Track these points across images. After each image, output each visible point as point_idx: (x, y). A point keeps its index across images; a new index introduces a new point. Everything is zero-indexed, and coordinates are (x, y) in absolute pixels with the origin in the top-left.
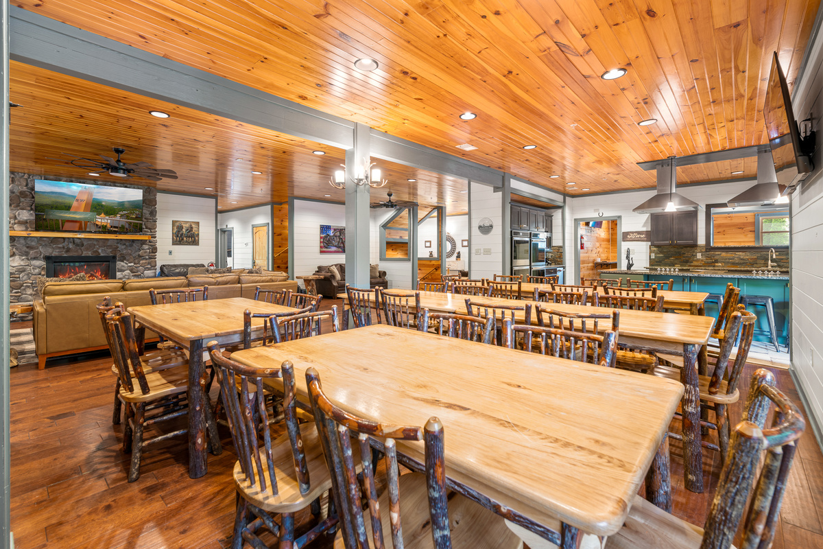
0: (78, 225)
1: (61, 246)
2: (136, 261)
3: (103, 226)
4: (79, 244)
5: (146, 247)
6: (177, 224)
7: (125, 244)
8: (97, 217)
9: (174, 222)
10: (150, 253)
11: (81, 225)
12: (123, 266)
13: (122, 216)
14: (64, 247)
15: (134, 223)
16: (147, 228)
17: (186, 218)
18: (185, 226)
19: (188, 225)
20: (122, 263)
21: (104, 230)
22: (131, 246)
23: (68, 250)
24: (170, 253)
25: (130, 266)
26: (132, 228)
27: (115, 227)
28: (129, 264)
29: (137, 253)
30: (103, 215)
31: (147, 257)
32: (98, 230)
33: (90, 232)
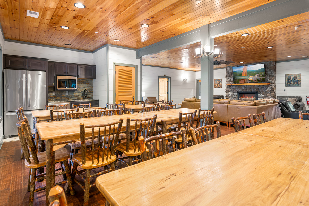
0: (244, 80)
1: (241, 88)
2: (265, 94)
3: (251, 80)
4: (246, 87)
5: (269, 88)
6: (288, 76)
7: (261, 87)
8: (249, 77)
9: (286, 75)
10: (271, 90)
11: (245, 81)
12: (260, 96)
13: (257, 76)
14: (242, 89)
15: (262, 78)
16: (269, 80)
17: (293, 73)
18: (292, 77)
19: (294, 76)
20: (260, 95)
21: (252, 82)
22: (263, 87)
23: (243, 90)
24: (284, 90)
25: (263, 96)
26: (261, 80)
27: (255, 80)
28: (262, 95)
29: (265, 91)
30: (251, 76)
31: (270, 92)
32: (250, 82)
33: (248, 83)
